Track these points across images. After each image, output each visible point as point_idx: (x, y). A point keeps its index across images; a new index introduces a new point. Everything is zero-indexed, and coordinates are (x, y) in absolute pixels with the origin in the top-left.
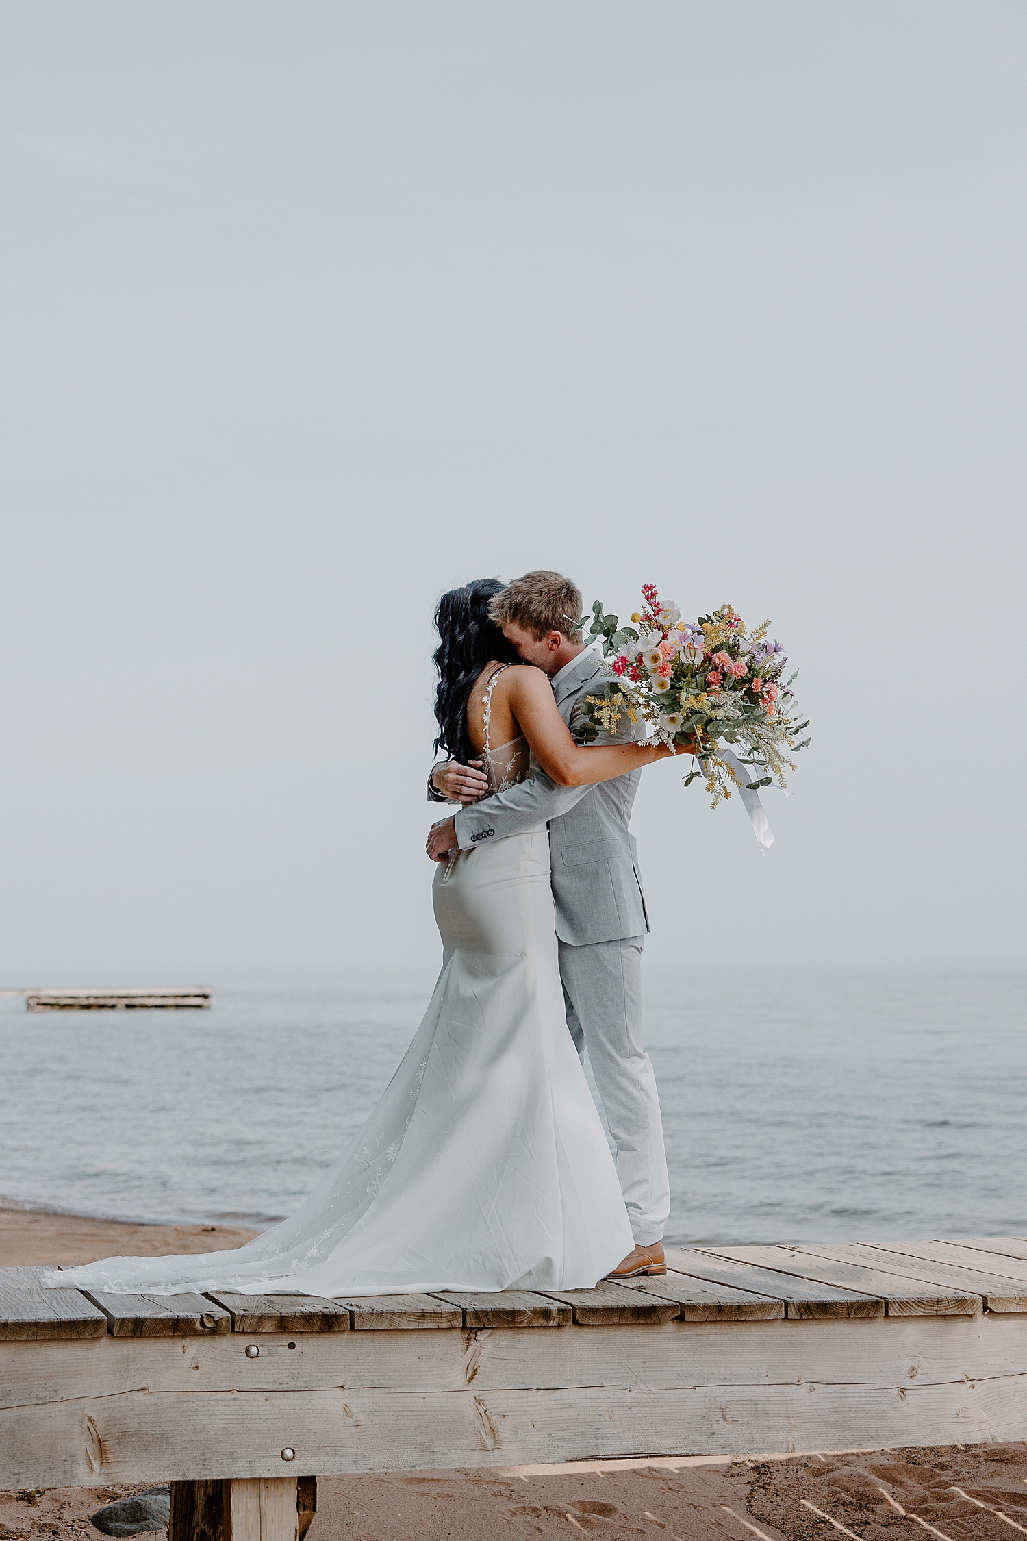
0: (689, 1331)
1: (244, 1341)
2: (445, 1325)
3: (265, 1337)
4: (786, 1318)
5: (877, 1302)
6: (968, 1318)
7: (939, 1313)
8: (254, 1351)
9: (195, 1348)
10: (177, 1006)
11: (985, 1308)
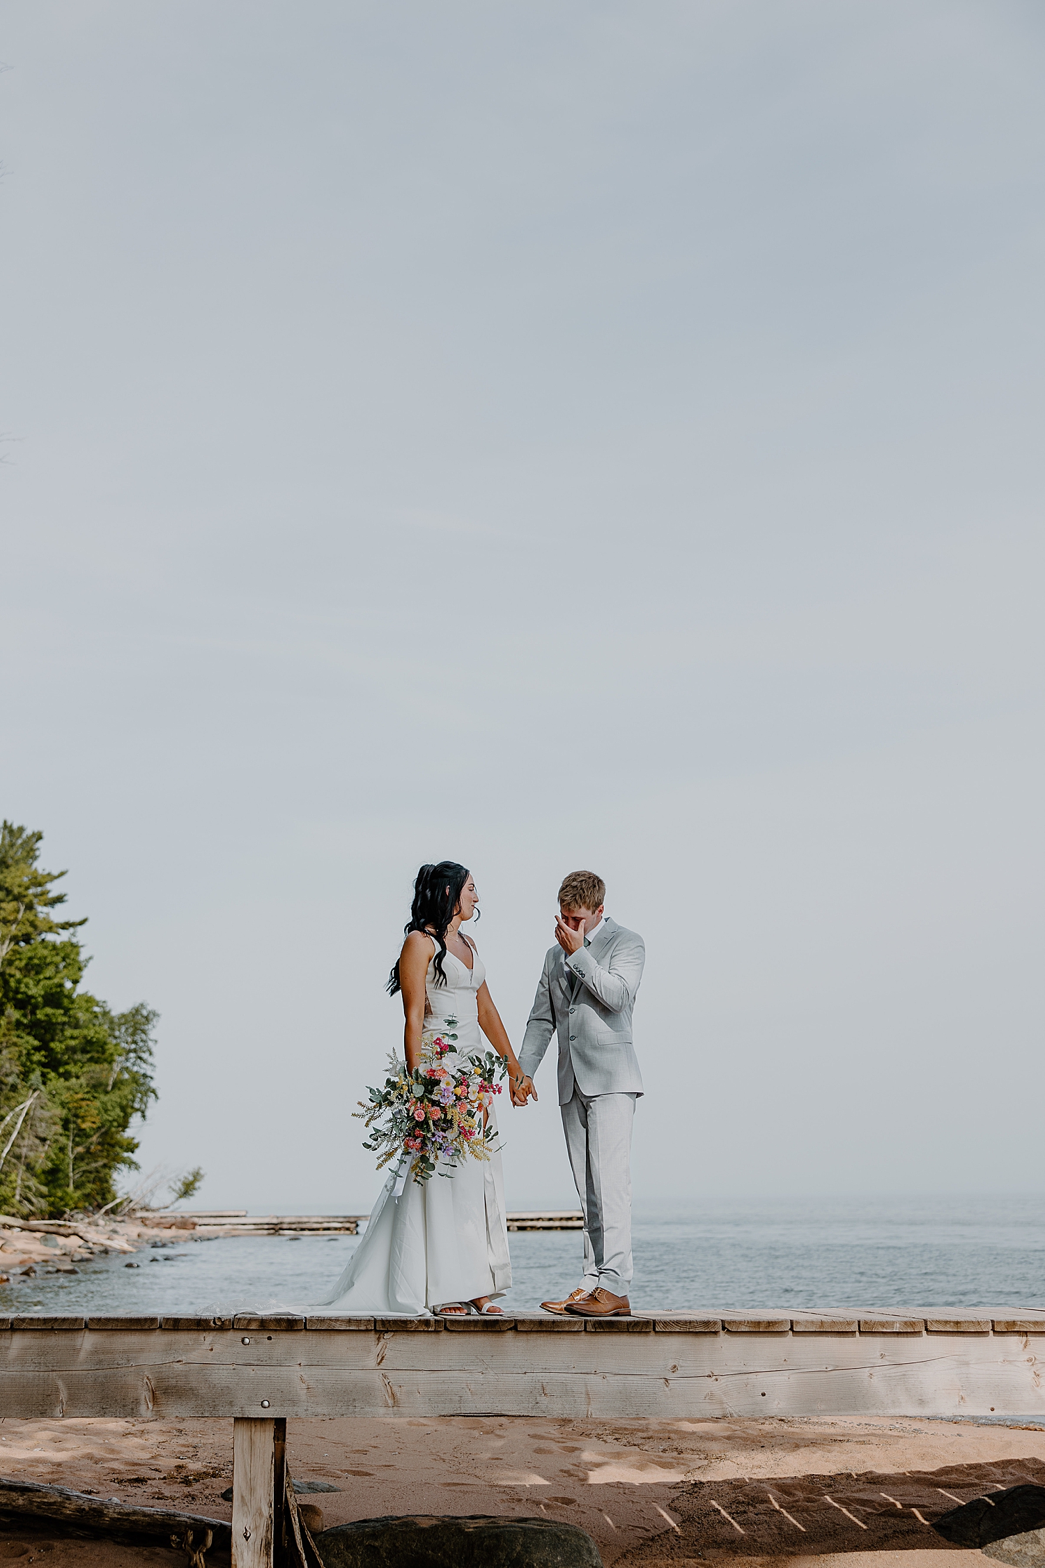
0: (523, 1337)
1: (240, 1335)
2: (363, 1328)
3: (255, 1333)
4: (585, 1330)
5: (648, 1322)
6: (714, 1335)
7: (691, 1330)
8: (247, 1341)
9: (209, 1337)
10: (563, 1228)
11: (724, 1328)
